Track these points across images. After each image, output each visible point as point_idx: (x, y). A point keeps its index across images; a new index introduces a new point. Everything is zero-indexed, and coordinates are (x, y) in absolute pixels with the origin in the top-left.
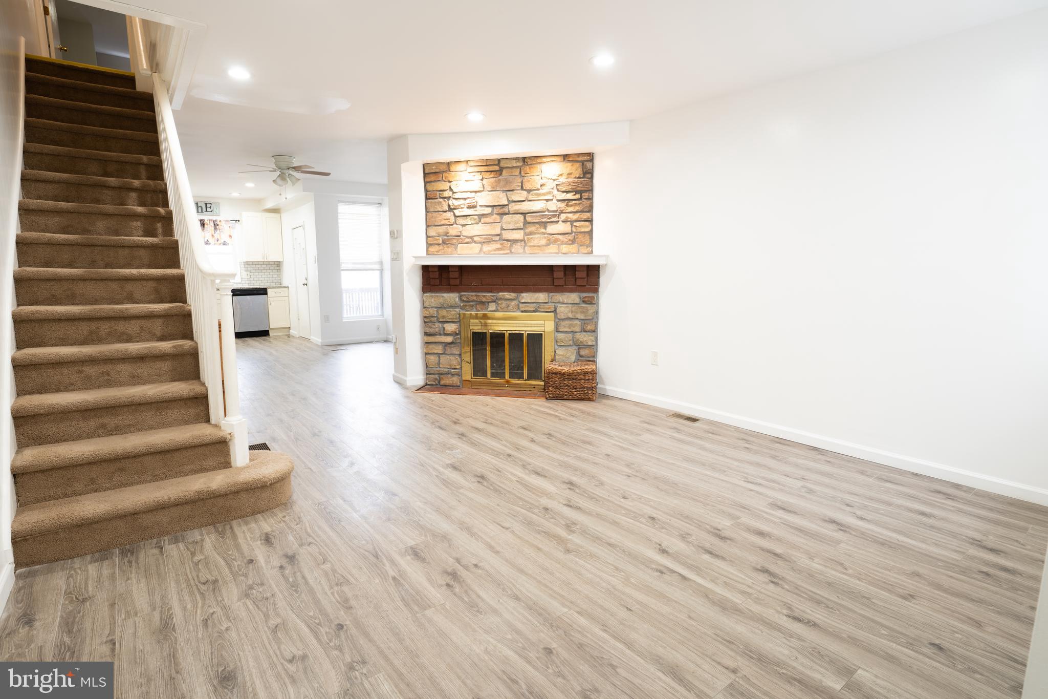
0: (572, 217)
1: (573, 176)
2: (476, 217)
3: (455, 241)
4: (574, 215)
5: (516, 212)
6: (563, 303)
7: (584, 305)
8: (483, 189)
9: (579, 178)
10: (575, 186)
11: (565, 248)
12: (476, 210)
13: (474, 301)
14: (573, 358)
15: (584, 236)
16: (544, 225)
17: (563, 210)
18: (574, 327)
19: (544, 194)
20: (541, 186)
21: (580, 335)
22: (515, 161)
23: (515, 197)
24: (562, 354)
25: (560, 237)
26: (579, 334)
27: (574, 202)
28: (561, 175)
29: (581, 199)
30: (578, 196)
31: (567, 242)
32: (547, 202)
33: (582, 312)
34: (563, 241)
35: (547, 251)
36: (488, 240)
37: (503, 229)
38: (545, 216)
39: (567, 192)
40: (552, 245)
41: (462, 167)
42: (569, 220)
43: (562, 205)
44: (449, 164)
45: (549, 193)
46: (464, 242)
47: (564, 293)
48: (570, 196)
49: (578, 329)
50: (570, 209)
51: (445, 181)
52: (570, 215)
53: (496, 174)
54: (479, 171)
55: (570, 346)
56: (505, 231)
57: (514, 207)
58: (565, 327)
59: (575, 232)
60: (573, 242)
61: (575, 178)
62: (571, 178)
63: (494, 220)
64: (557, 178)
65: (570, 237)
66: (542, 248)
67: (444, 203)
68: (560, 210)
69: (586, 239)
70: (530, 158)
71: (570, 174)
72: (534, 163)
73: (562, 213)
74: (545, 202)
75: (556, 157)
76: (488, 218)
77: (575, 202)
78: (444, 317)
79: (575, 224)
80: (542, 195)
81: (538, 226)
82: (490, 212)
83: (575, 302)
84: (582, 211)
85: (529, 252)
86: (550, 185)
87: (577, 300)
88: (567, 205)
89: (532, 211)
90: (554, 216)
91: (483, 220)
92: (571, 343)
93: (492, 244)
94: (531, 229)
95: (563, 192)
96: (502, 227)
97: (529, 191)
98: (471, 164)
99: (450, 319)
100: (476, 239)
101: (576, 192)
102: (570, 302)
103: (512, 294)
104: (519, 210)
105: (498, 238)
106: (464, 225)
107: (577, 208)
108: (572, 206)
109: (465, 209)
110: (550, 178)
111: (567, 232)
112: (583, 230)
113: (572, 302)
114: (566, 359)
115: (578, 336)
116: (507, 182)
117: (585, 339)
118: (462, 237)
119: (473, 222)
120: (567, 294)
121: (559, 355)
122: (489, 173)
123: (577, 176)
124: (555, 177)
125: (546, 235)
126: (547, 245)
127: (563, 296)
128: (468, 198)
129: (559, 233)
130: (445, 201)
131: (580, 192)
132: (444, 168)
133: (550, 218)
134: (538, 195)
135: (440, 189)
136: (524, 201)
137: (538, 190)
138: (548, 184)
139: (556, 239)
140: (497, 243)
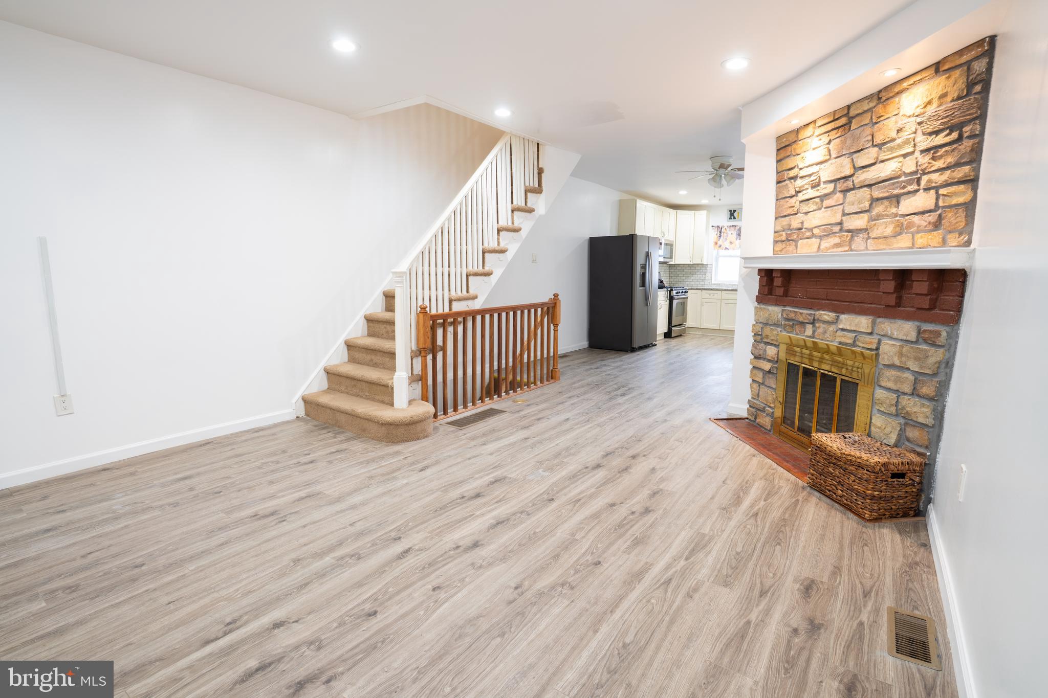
0: (938, 178)
1: (949, 98)
2: (818, 200)
3: (795, 236)
4: (941, 174)
5: (863, 184)
6: (891, 338)
7: (924, 347)
8: (828, 157)
9: (959, 98)
10: (947, 116)
11: (921, 240)
12: (818, 190)
13: (793, 320)
14: (893, 439)
15: (956, 214)
16: (896, 199)
17: (925, 169)
18: (902, 383)
19: (900, 147)
20: (898, 131)
21: (909, 399)
22: (867, 101)
23: (862, 160)
24: (880, 426)
25: (916, 219)
26: (907, 397)
27: (944, 149)
28: (929, 103)
29: (960, 138)
30: (955, 135)
31: (926, 226)
32: (905, 158)
33: (917, 359)
34: (919, 226)
35: (895, 246)
36: (827, 231)
37: (844, 214)
38: (896, 185)
39: (937, 133)
40: (904, 235)
41: (809, 131)
42: (934, 185)
43: (924, 160)
44: (797, 131)
45: (907, 142)
46: (805, 236)
47: (897, 321)
48: (940, 139)
49: (907, 388)
50: (939, 164)
51: (794, 156)
52: (935, 176)
53: (844, 130)
54: (826, 130)
55: (891, 414)
56: (848, 217)
57: (861, 177)
58: (889, 380)
59: (943, 207)
60: (937, 225)
61: (953, 100)
62: (947, 103)
63: (837, 201)
64: (922, 111)
65: (932, 217)
66: (889, 240)
67: (790, 185)
68: (922, 170)
69: (959, 219)
70: (887, 88)
71: (943, 96)
72: (891, 95)
73: (925, 174)
74: (901, 159)
75: (924, 72)
76: (830, 200)
77: (947, 148)
78: (767, 336)
79: (941, 191)
80: (896, 149)
81: (886, 203)
82: (832, 190)
83: (909, 338)
84: (958, 164)
85: (872, 248)
86: (911, 126)
87: (913, 336)
88: (934, 158)
89: (880, 179)
90: (910, 182)
91: (827, 203)
92: (893, 410)
93: (831, 238)
94: (878, 209)
95: (930, 134)
96: (843, 211)
97: (880, 146)
98: (819, 123)
99: (772, 340)
100: (816, 231)
101: (952, 129)
102: (901, 337)
103: (830, 314)
104: (865, 180)
105: (837, 229)
106: (807, 213)
107: (950, 160)
108: (941, 157)
109: (810, 190)
110: (911, 113)
111: (929, 208)
112: (955, 201)
113: (905, 338)
114: (884, 437)
115: (905, 401)
116: (856, 139)
117: (915, 409)
118: (804, 230)
119: (815, 207)
120: (900, 323)
121: (876, 427)
122: (836, 131)
123: (956, 95)
124: (918, 111)
125: (898, 218)
126: (896, 235)
127: (892, 325)
128: (813, 173)
129: (916, 211)
130: (791, 182)
131: (959, 127)
132: (792, 138)
133: (904, 187)
134: (892, 149)
135: (788, 168)
136: (874, 164)
137: (893, 140)
138: (907, 127)
139: (909, 223)
140: (836, 236)
